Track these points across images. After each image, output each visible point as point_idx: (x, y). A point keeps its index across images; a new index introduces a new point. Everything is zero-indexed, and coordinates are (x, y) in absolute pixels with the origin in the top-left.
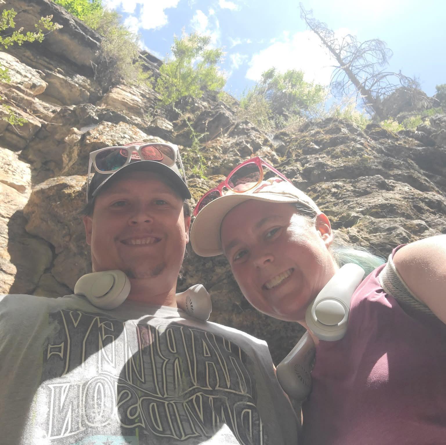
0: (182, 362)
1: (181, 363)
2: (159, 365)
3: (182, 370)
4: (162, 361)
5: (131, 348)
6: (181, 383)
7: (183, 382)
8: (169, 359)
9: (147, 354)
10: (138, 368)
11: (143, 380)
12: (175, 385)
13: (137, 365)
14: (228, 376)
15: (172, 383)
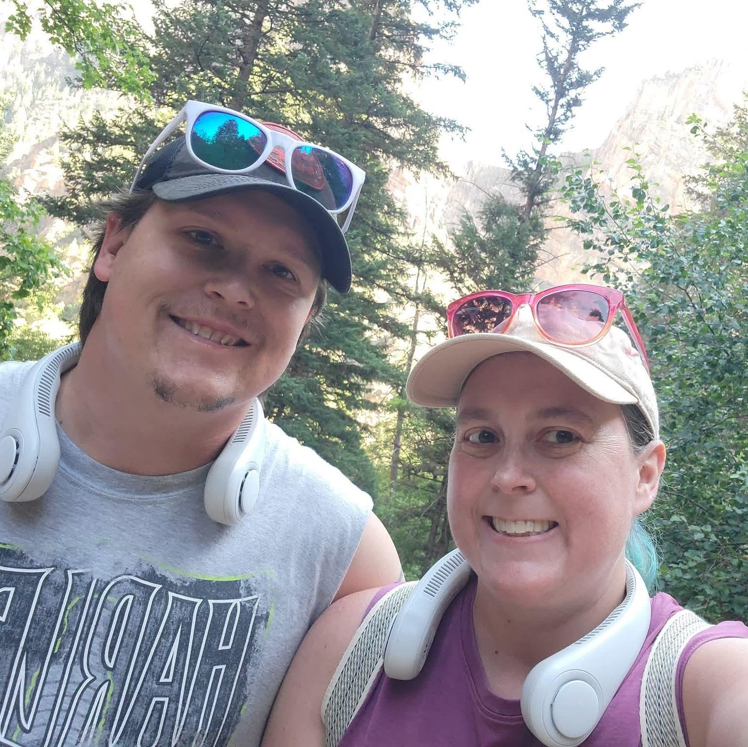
0: (112, 695)
1: (109, 696)
2: (72, 688)
3: (104, 711)
4: (82, 679)
5: (29, 656)
6: (91, 736)
7: (94, 737)
8: (95, 678)
9: (61, 660)
10: (28, 701)
11: (27, 727)
12: (80, 736)
13: (28, 696)
14: (181, 729)
15: (78, 730)
